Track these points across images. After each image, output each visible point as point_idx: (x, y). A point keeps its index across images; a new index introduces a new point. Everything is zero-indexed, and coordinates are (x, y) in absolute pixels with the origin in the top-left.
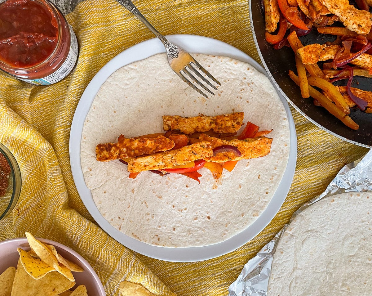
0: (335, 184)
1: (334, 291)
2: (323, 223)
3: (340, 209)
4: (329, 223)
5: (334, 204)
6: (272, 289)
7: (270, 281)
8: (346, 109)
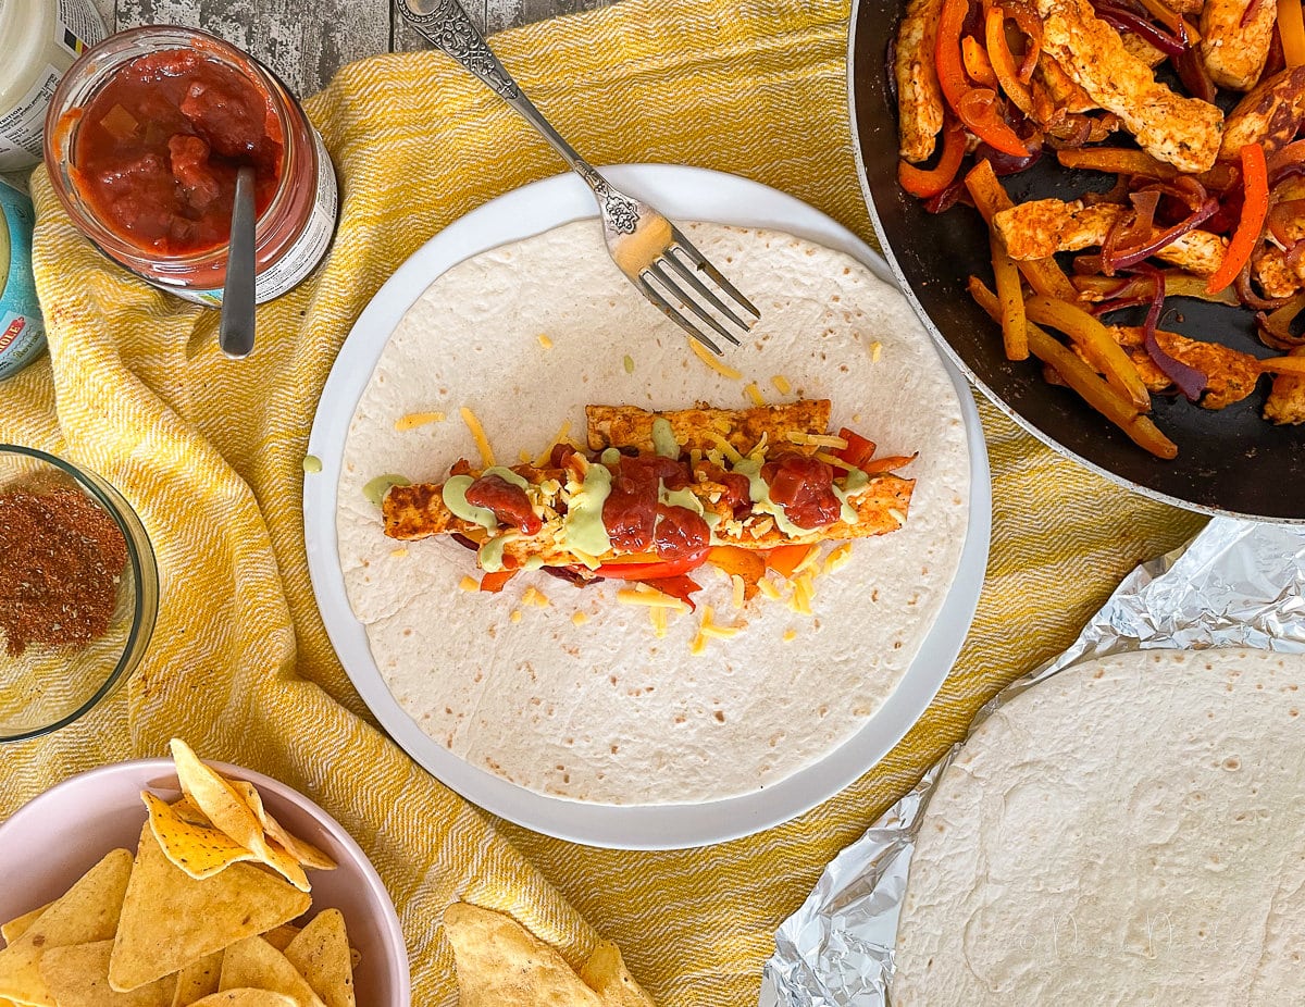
0: (1108, 624)
1: (1102, 955)
2: (1070, 742)
3: (1123, 700)
4: (1088, 742)
5: (1103, 683)
6: (909, 940)
7: (904, 916)
8: (1138, 395)
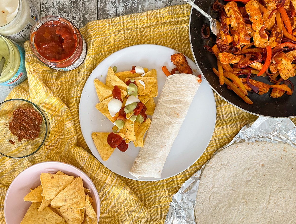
0: (239, 137)
1: (237, 202)
2: (231, 160)
3: (241, 152)
4: (234, 160)
5: (238, 149)
6: (198, 199)
7: (198, 194)
8: (245, 92)
